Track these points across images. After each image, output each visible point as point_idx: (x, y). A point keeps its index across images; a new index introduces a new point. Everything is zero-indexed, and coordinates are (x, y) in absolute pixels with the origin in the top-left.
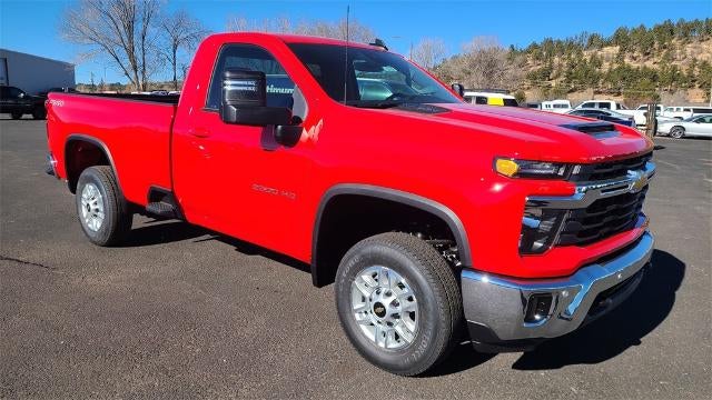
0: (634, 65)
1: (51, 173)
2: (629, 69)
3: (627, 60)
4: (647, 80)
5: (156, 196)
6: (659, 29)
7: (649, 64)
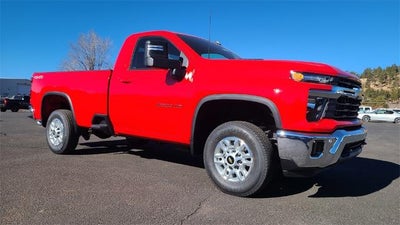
0: (376, 89)
1: (31, 117)
2: (373, 91)
3: (372, 86)
4: (384, 97)
5: (97, 120)
6: (389, 69)
7: (385, 88)
